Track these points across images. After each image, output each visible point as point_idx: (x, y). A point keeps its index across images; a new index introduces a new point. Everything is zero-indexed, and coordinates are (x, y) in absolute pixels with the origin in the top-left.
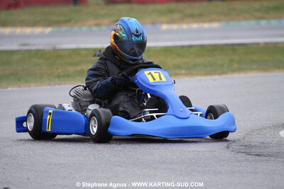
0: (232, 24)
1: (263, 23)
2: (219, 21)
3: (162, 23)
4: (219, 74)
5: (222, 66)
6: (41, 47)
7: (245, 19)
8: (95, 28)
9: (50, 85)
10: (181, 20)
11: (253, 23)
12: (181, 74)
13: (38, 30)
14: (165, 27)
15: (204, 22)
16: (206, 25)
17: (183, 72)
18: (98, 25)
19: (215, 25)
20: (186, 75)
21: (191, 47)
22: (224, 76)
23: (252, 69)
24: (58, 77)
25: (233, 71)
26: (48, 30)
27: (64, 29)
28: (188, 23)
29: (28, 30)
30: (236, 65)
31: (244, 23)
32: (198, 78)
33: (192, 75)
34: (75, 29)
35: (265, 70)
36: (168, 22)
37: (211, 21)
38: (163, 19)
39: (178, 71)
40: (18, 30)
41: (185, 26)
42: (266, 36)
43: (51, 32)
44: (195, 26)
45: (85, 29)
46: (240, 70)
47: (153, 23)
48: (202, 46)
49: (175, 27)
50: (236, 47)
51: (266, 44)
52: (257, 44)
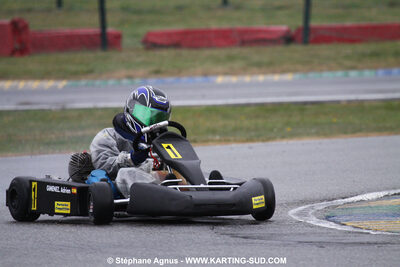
0: (311, 75)
1: (353, 74)
2: (294, 71)
3: (217, 74)
4: (263, 141)
5: (272, 130)
7: (331, 69)
8: (125, 81)
9: (32, 154)
10: (244, 71)
11: (340, 74)
12: (212, 141)
13: (49, 84)
14: (220, 79)
16: (277, 78)
17: (218, 137)
18: (130, 77)
19: (289, 77)
20: (220, 141)
23: (309, 135)
25: (283, 137)
26: (62, 84)
27: (83, 82)
28: (252, 74)
29: (35, 84)
30: (289, 129)
31: (327, 75)
32: (234, 145)
33: (227, 141)
34: (98, 82)
35: (326, 135)
36: (225, 74)
37: (283, 72)
38: (220, 68)
39: (210, 137)
40: (22, 84)
41: (247, 79)
42: (352, 92)
43: (65, 87)
44: (261, 78)
45: (111, 82)
46: (292, 135)
47: (205, 75)
49: (234, 79)
50: (308, 107)
51: (349, 102)
52: (338, 102)
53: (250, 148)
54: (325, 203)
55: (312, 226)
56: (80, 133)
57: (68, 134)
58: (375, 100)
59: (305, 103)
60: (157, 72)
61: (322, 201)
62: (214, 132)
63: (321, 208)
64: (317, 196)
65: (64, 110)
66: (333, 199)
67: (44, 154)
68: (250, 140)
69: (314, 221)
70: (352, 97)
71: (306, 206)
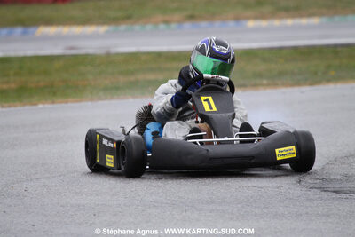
2: (320, 15)
3: (247, 18)
4: (310, 85)
5: (316, 73)
6: (91, 51)
8: (162, 26)
9: (92, 100)
10: (273, 15)
12: (262, 85)
13: (90, 30)
14: (251, 24)
15: (301, 16)
16: (304, 21)
17: (265, 82)
18: (167, 22)
19: (315, 21)
20: (268, 85)
22: (316, 87)
24: (106, 89)
25: (329, 81)
26: (102, 29)
27: (123, 27)
29: (77, 30)
30: (332, 73)
34: (137, 27)
36: (256, 18)
37: (310, 15)
38: (250, 13)
39: (258, 81)
40: (65, 30)
41: (276, 23)
43: (107, 32)
44: (289, 22)
45: (149, 27)
47: (237, 19)
48: (295, 48)
49: (264, 23)
53: (302, 92)
56: (132, 78)
57: (122, 79)
59: (337, 46)
60: (191, 17)
62: (260, 75)
65: (108, 55)
68: (298, 84)
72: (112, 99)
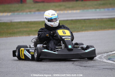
0: (85, 11)
1: (98, 10)
2: (80, 9)
5: (78, 28)
7: (91, 9)
8: (29, 13)
10: (65, 9)
11: (94, 10)
15: (74, 10)
16: (75, 11)
18: (30, 12)
19: (78, 11)
21: (67, 20)
22: (78, 33)
23: (90, 30)
24: (10, 34)
25: (82, 31)
28: (67, 10)
30: (84, 28)
37: (77, 10)
38: (57, 9)
41: (66, 12)
44: (70, 12)
45: (24, 13)
46: (86, 30)
48: (72, 20)
50: (86, 20)
51: (98, 19)
52: (95, 19)
54: (106, 54)
55: (105, 62)
56: (19, 30)
57: (15, 30)
58: (106, 18)
59: (85, 19)
60: (38, 10)
61: (105, 53)
63: (105, 56)
64: (103, 52)
65: (11, 22)
66: (108, 52)
67: (9, 37)
69: (105, 61)
70: (99, 17)
71: (100, 55)
72: (12, 37)
